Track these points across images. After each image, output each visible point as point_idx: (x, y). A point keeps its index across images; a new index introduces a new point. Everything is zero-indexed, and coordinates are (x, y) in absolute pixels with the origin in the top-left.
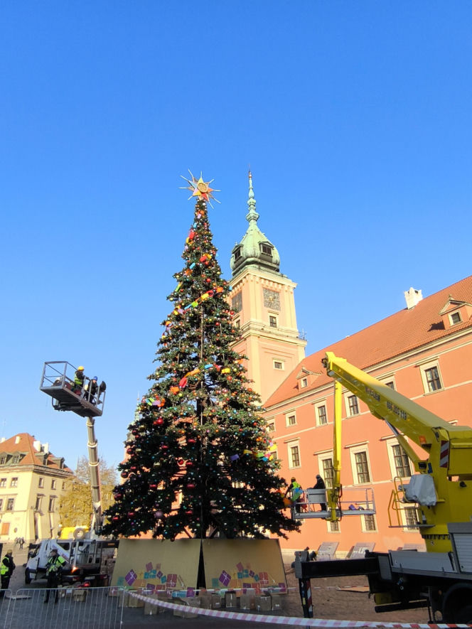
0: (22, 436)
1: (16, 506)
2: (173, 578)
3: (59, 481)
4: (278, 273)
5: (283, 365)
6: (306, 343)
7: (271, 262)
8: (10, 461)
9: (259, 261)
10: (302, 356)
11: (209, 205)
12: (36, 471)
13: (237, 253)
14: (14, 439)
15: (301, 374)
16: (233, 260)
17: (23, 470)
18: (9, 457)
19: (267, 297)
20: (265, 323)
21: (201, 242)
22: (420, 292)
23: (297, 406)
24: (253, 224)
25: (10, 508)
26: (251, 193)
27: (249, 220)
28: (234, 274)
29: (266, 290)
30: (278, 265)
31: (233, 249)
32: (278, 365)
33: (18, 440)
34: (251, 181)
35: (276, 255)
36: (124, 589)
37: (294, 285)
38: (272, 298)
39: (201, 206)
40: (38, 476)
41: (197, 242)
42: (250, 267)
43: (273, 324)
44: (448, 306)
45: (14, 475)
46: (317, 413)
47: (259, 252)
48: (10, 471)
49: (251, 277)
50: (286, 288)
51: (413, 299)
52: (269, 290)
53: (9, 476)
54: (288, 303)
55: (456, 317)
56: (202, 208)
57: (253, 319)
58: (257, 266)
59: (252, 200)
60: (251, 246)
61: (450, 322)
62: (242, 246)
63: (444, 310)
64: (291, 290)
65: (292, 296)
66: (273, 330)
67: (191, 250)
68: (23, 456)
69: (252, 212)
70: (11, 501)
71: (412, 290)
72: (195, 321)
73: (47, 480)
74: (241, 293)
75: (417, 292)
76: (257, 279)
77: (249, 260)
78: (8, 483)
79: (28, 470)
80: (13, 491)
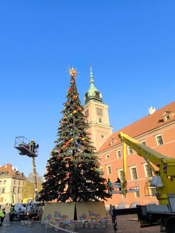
0: (7, 165)
1: (6, 191)
2: (65, 217)
3: (22, 182)
4: (102, 103)
5: (104, 136)
6: (112, 128)
7: (99, 98)
8: (3, 174)
9: (95, 98)
10: (111, 133)
11: (76, 78)
12: (13, 178)
13: (86, 95)
14: (4, 166)
16: (85, 98)
17: (8, 178)
18: (3, 173)
19: (97, 111)
20: (97, 121)
21: (73, 91)
22: (154, 108)
23: (110, 152)
24: (92, 85)
25: (3, 192)
26: (91, 73)
27: (91, 83)
28: (85, 103)
29: (97, 109)
30: (102, 99)
31: (85, 94)
32: (102, 136)
33: (6, 166)
34: (91, 69)
35: (101, 96)
36: (47, 221)
37: (108, 107)
38: (100, 112)
39: (73, 78)
40: (14, 180)
41: (71, 92)
42: (91, 101)
43: (100, 121)
44: (165, 113)
45: (5, 179)
46: (117, 154)
47: (94, 95)
48: (3, 178)
49: (92, 104)
50: (105, 108)
51: (152, 111)
52: (99, 109)
53: (3, 180)
54: (106, 113)
55: (168, 117)
56: (73, 79)
57: (93, 120)
58: (94, 100)
59: (91, 76)
60: (92, 92)
61: (166, 119)
62: (88, 93)
63: (163, 115)
64: (107, 109)
65: (107, 111)
66: (100, 123)
67: (69, 95)
68: (8, 172)
69: (92, 80)
70: (4, 189)
71: (152, 108)
72: (71, 121)
73: (17, 181)
74: (88, 110)
76: (94, 105)
77: (91, 98)
78: (2, 182)
79: (10, 177)
80: (4, 185)
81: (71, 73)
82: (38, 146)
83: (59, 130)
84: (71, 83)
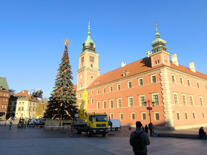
0: (24, 91)
1: (24, 109)
3: (36, 103)
4: (94, 52)
5: (93, 77)
6: (100, 72)
7: (93, 48)
8: (22, 98)
9: (89, 48)
10: (99, 75)
13: (84, 45)
14: (22, 91)
15: (95, 81)
16: (82, 47)
17: (25, 100)
18: (21, 97)
19: (90, 58)
20: (89, 66)
22: (125, 63)
23: (93, 89)
24: (89, 37)
25: (23, 110)
26: (89, 27)
27: (88, 35)
28: (83, 51)
29: (90, 57)
30: (95, 49)
32: (92, 77)
33: (23, 92)
34: (89, 22)
35: (94, 46)
37: (99, 55)
38: (92, 59)
39: (66, 47)
40: (30, 102)
42: (86, 50)
43: (92, 66)
44: (124, 71)
45: (23, 101)
46: (98, 91)
47: (89, 45)
48: (22, 100)
49: (86, 53)
50: (96, 56)
51: (123, 65)
52: (91, 57)
53: (22, 102)
54: (96, 60)
57: (86, 65)
58: (88, 50)
59: (89, 29)
60: (87, 44)
61: (124, 75)
62: (85, 43)
63: (123, 72)
64: (98, 57)
65: (98, 58)
66: (92, 68)
67: (63, 59)
68: (25, 96)
69: (89, 33)
70: (23, 108)
71: (123, 63)
72: (63, 76)
73: (32, 103)
74: (83, 57)
75: (124, 63)
76: (88, 54)
77: (86, 48)
78: (22, 103)
79: (27, 100)
80: (23, 105)
81: (65, 43)
82: (42, 92)
83: (56, 81)
84: (65, 51)
